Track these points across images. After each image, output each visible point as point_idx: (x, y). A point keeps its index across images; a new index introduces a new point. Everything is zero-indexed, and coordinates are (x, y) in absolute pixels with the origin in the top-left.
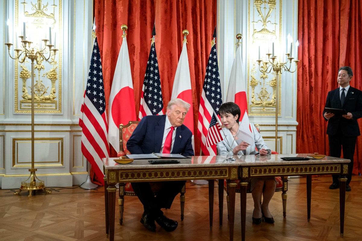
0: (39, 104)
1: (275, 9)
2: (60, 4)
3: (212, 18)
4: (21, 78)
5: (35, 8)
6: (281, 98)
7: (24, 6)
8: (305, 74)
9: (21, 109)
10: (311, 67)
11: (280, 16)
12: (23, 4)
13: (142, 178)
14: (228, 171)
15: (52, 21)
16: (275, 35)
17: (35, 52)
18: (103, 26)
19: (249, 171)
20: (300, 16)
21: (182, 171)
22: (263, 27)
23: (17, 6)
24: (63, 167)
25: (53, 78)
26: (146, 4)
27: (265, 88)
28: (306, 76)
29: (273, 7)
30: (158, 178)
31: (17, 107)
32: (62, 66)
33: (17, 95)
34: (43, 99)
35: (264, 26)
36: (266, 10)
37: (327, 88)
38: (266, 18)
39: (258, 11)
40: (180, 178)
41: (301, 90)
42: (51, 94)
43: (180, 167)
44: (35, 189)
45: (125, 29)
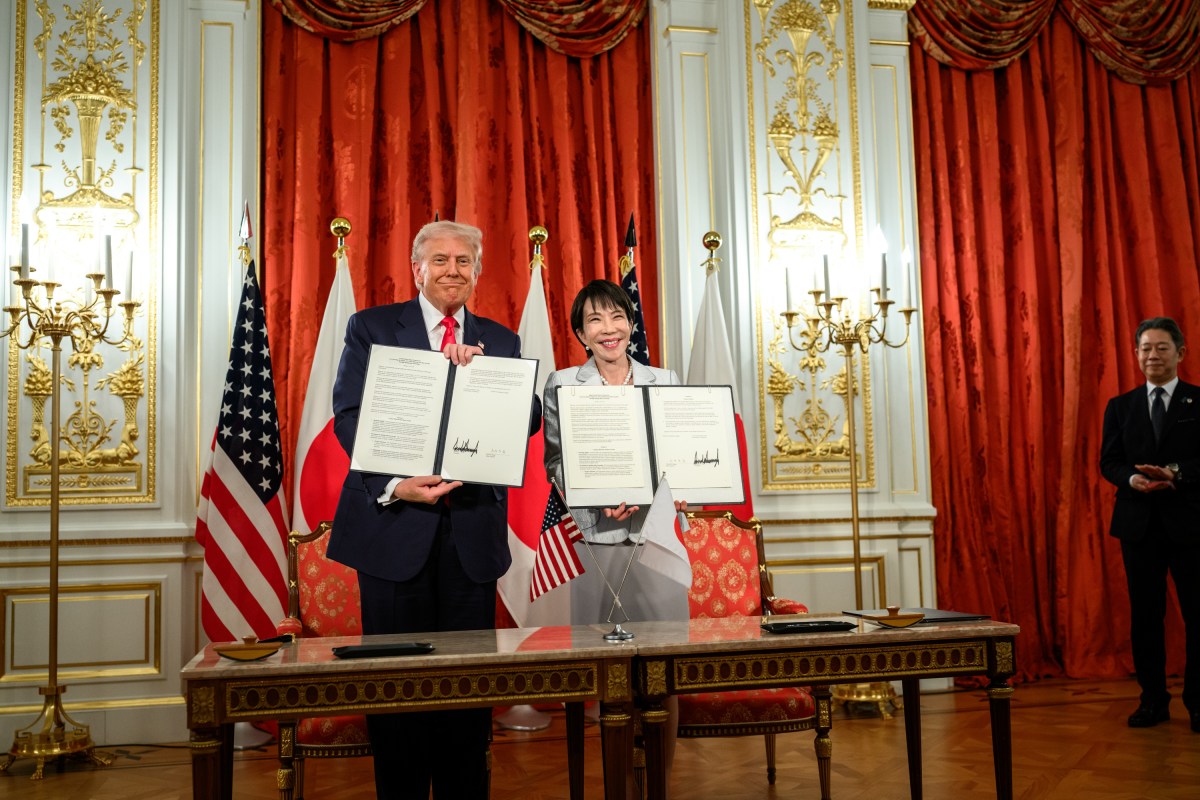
0: (84, 475)
1: (838, 150)
2: (151, 165)
3: (640, 186)
4: (29, 395)
5: (75, 181)
6: (871, 431)
7: (42, 175)
8: (953, 352)
9: (26, 493)
10: (970, 329)
11: (855, 171)
12: (36, 171)
13: (304, 707)
14: (595, 675)
15: (127, 215)
16: (843, 233)
17: (63, 315)
18: (292, 224)
19: (669, 673)
20: (923, 169)
21: (438, 677)
22: (801, 209)
23: (17, 175)
24: (161, 676)
25: (130, 393)
26: (428, 151)
27: (817, 399)
28: (955, 357)
29: (830, 145)
30: (360, 703)
31: (15, 489)
32: (158, 356)
33: (15, 450)
34: (97, 460)
35: (804, 205)
36: (809, 154)
37: (1028, 395)
38: (810, 181)
39: (782, 159)
40: (432, 703)
41: (940, 401)
42: (123, 442)
43: (430, 664)
44: (56, 751)
45: (342, 231)
